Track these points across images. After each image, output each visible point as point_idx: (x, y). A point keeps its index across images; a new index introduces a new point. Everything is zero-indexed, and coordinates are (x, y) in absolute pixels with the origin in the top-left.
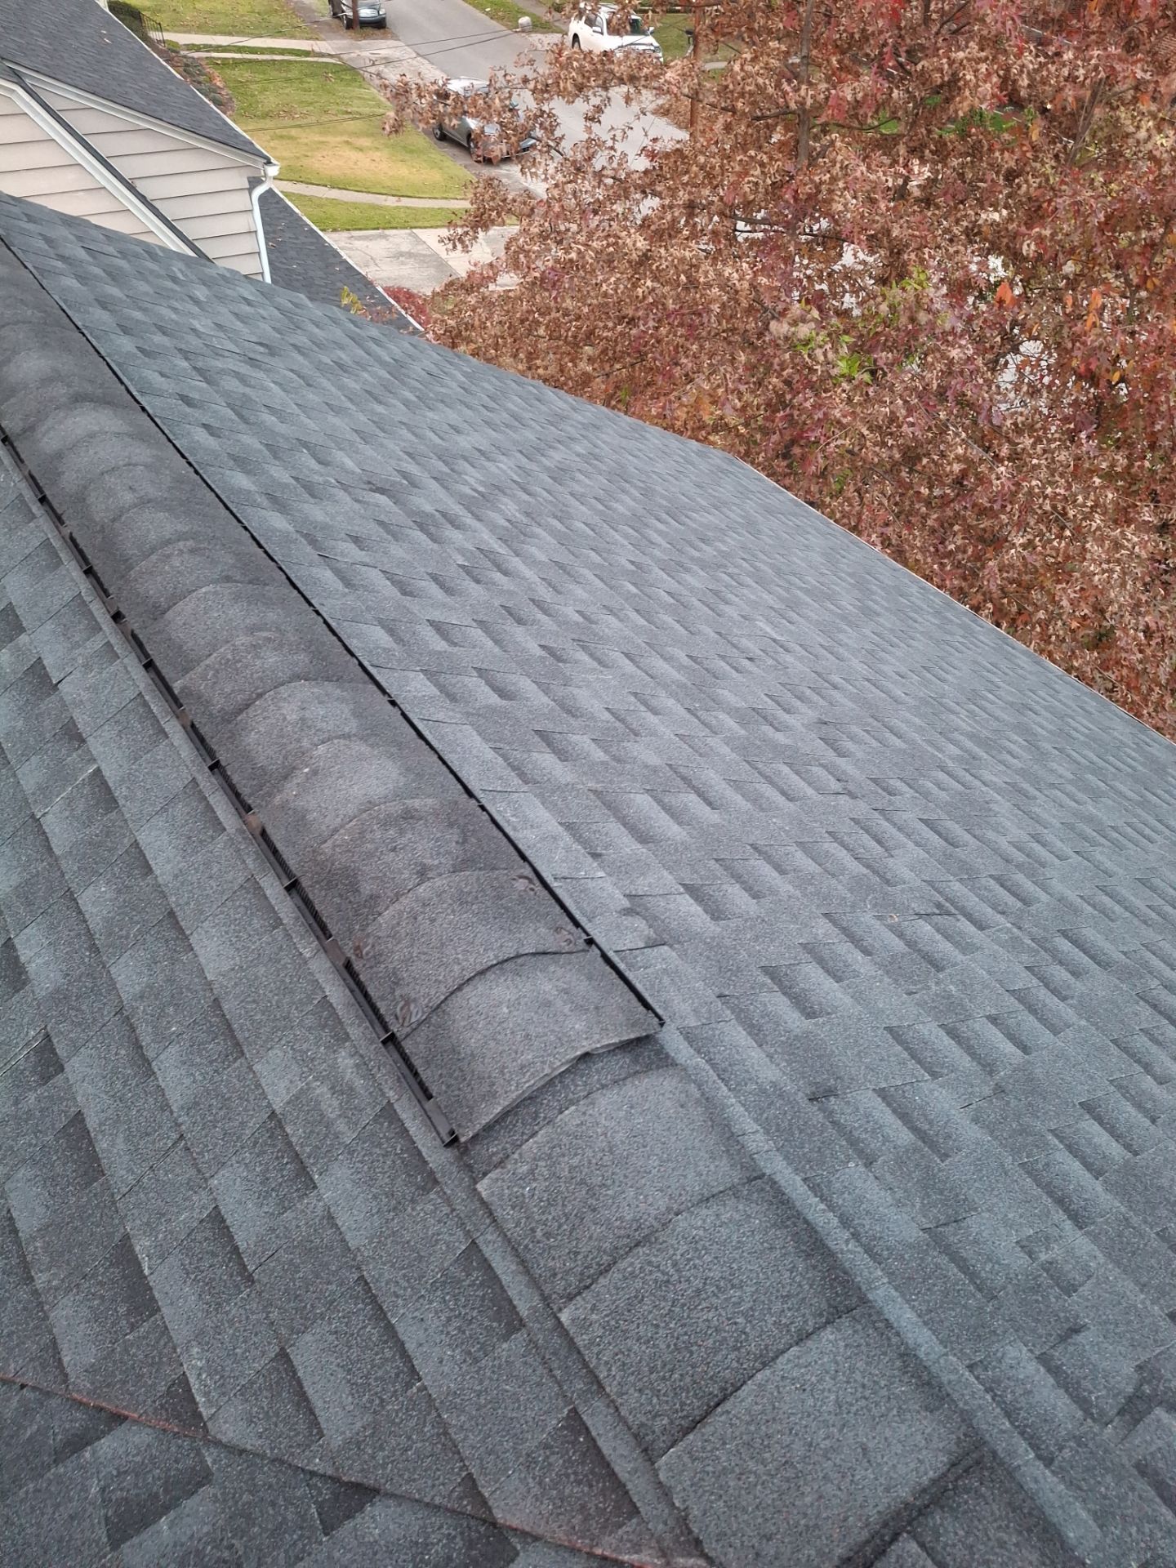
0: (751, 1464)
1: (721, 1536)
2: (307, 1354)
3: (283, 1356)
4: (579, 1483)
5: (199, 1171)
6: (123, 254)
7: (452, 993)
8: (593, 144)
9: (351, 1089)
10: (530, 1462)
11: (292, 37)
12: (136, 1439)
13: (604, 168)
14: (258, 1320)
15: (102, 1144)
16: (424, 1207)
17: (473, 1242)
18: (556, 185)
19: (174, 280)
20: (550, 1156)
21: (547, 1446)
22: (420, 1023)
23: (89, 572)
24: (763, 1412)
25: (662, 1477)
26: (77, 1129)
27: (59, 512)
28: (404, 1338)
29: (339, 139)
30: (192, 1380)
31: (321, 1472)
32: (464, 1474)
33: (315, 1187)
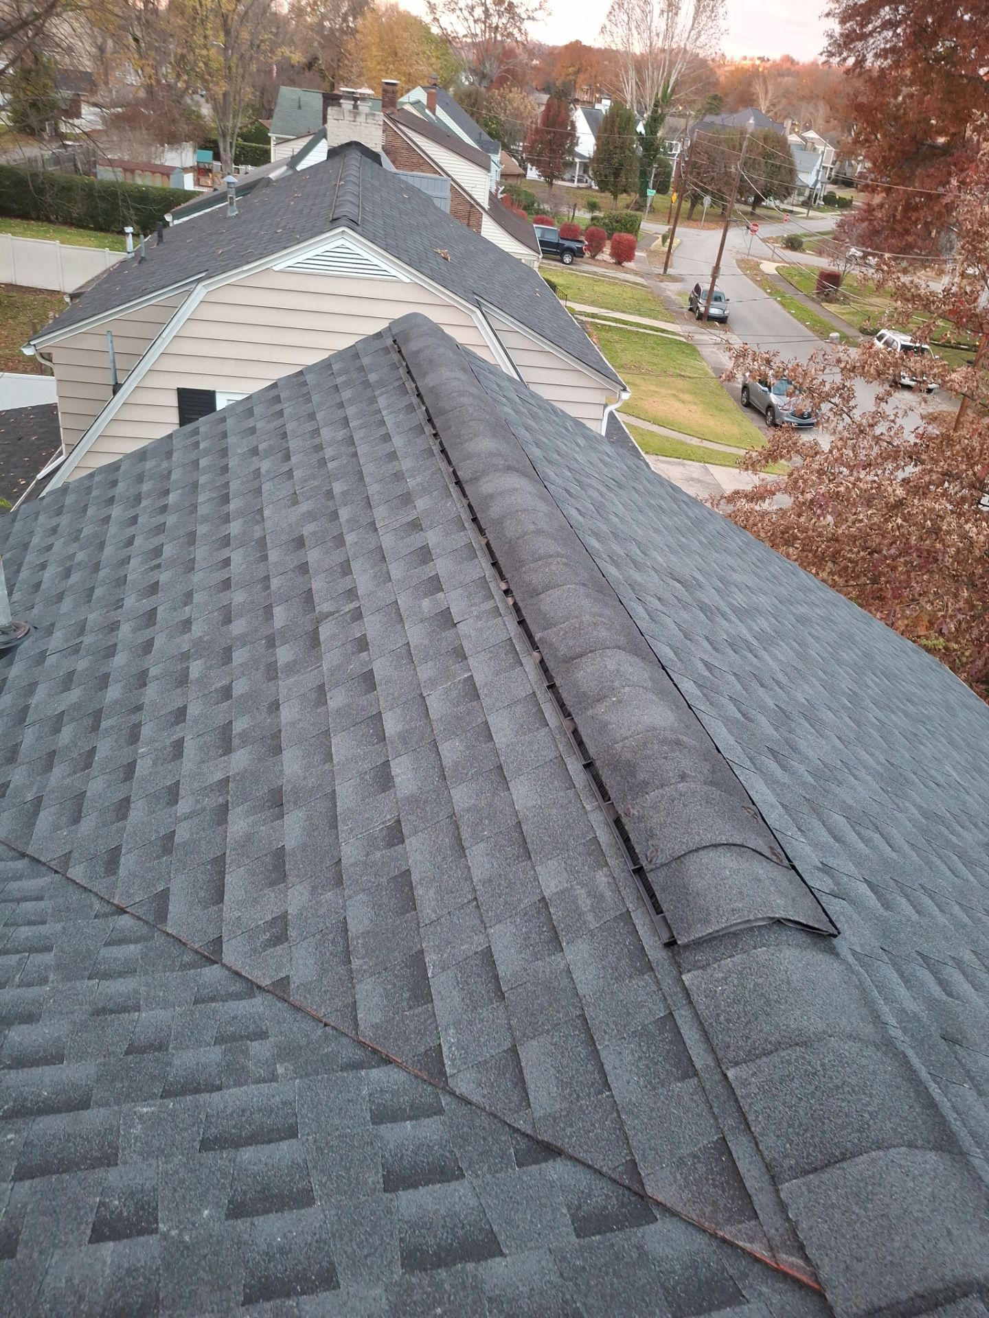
0: (856, 1208)
1: (820, 1247)
2: (531, 1053)
3: (514, 1050)
4: (715, 1186)
5: (482, 921)
6: (540, 407)
7: (690, 852)
8: (878, 416)
9: (602, 896)
10: (681, 1162)
11: (655, 318)
12: (395, 1076)
13: (882, 434)
14: (501, 1024)
15: (419, 892)
16: (638, 982)
17: (671, 1014)
18: (841, 439)
19: (567, 429)
20: (741, 973)
21: (695, 1156)
22: (663, 865)
23: (495, 564)
24: (873, 1177)
25: (782, 1195)
26: (404, 880)
27: (483, 527)
28: (604, 1061)
29: (669, 392)
30: (445, 1049)
31: (523, 1130)
32: (628, 1158)
33: (562, 950)
